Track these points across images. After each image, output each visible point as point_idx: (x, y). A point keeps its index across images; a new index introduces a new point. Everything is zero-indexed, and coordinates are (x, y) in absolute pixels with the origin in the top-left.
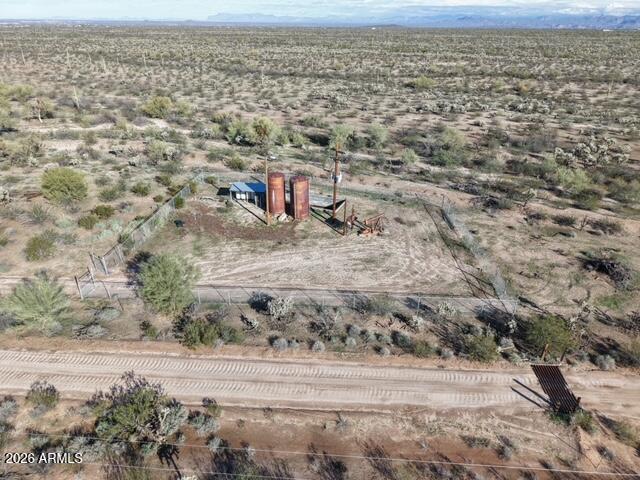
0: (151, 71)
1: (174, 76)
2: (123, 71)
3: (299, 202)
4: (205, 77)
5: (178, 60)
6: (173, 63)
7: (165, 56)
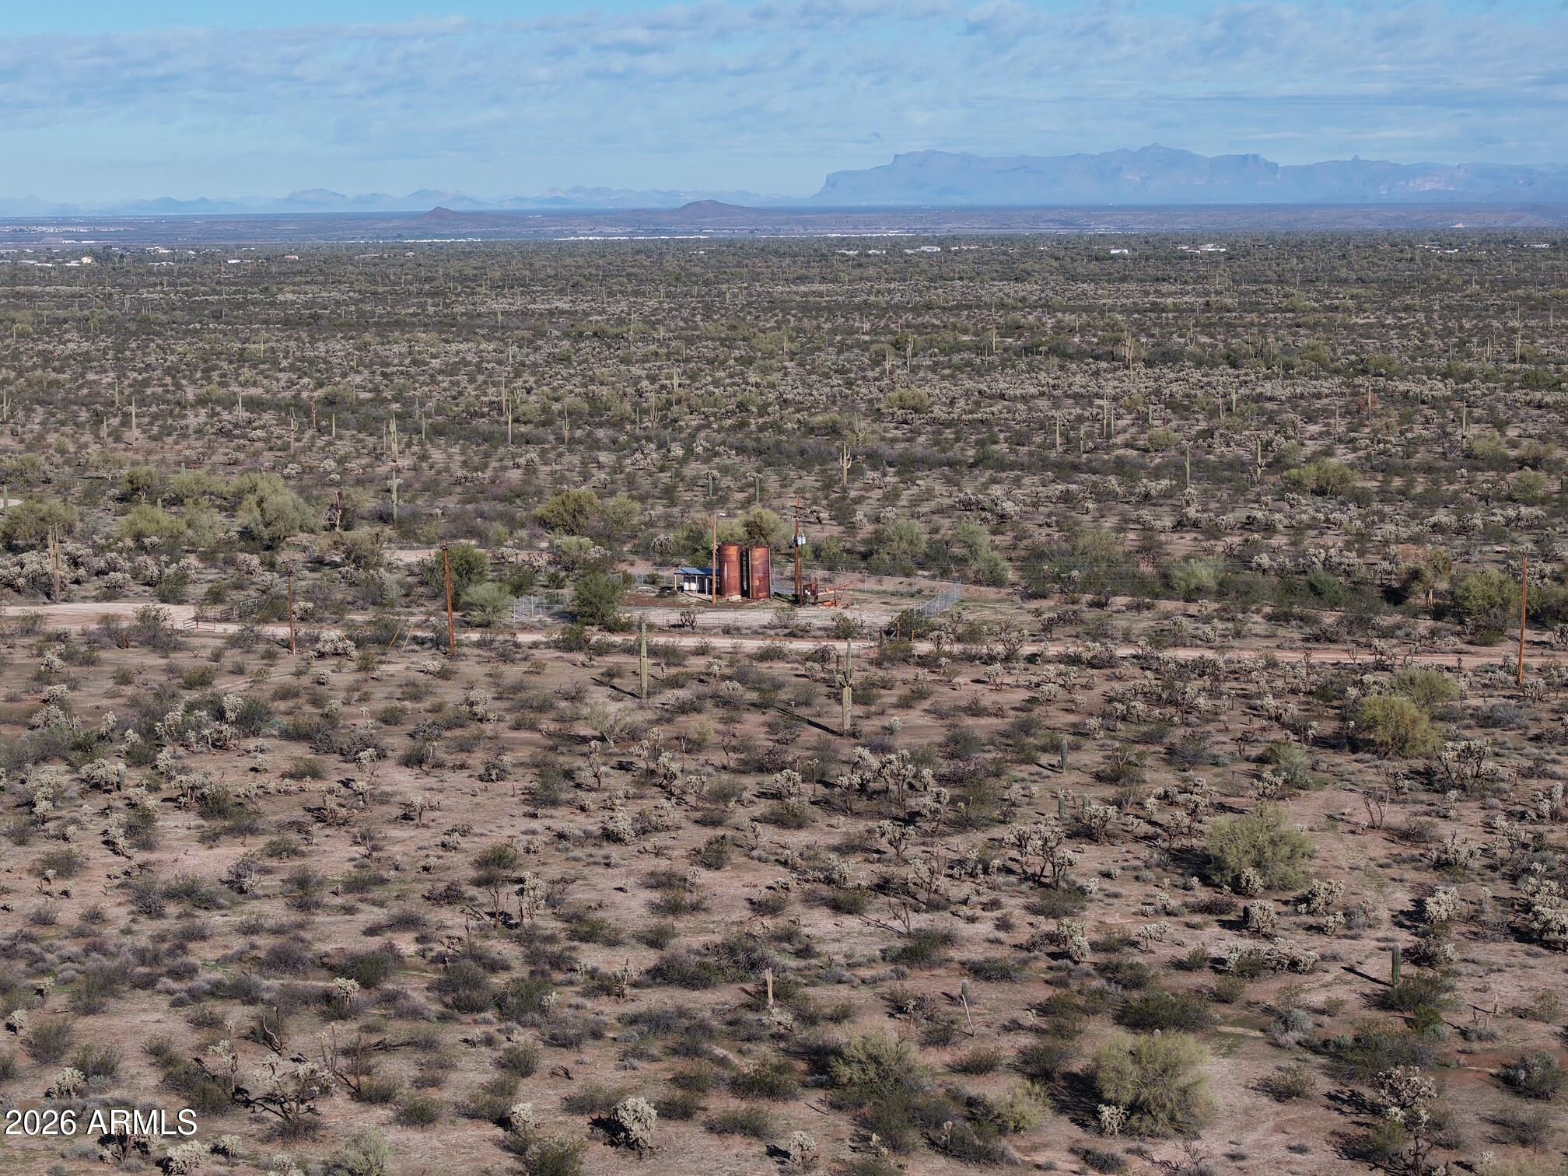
0: (533, 455)
1: (600, 467)
2: (445, 456)
3: (756, 575)
4: (692, 469)
5: (617, 424)
6: (601, 433)
7: (572, 414)
